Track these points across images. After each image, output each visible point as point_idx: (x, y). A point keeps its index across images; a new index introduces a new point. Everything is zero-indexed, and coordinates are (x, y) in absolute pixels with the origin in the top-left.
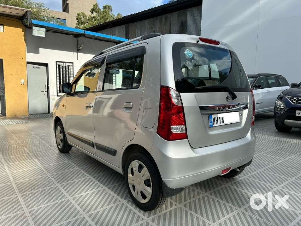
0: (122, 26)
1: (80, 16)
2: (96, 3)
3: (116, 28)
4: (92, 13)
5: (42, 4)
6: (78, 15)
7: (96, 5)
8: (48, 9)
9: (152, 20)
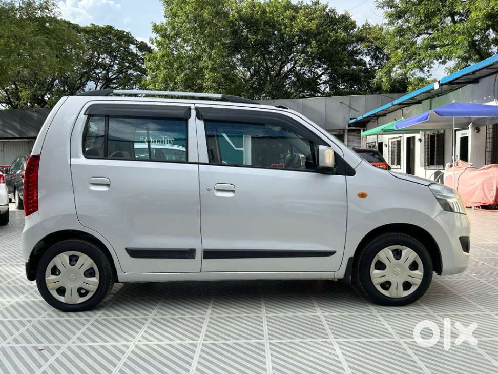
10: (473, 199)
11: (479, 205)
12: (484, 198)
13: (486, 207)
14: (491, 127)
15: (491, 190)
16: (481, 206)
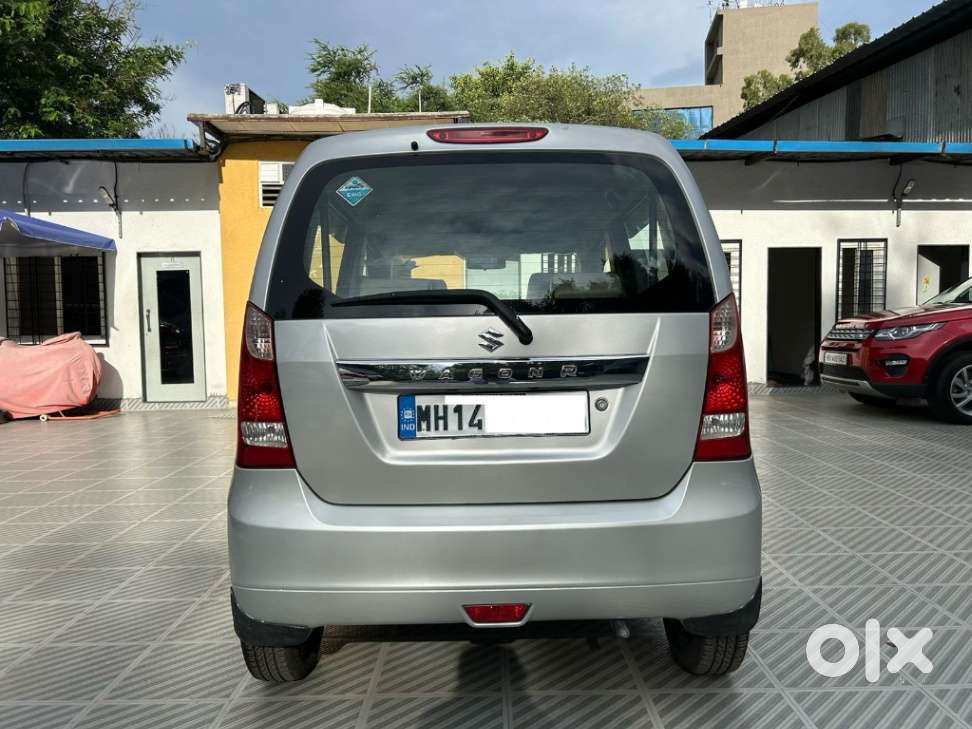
0: (833, 94)
1: (752, 87)
2: (812, 30)
3: (816, 104)
4: (794, 64)
5: (622, 78)
6: (749, 82)
7: (810, 36)
8: (637, 89)
9: (948, 46)
10: (46, 400)
11: (59, 409)
12: (72, 396)
13: (73, 412)
14: (13, 261)
15: (83, 379)
16: (64, 412)
